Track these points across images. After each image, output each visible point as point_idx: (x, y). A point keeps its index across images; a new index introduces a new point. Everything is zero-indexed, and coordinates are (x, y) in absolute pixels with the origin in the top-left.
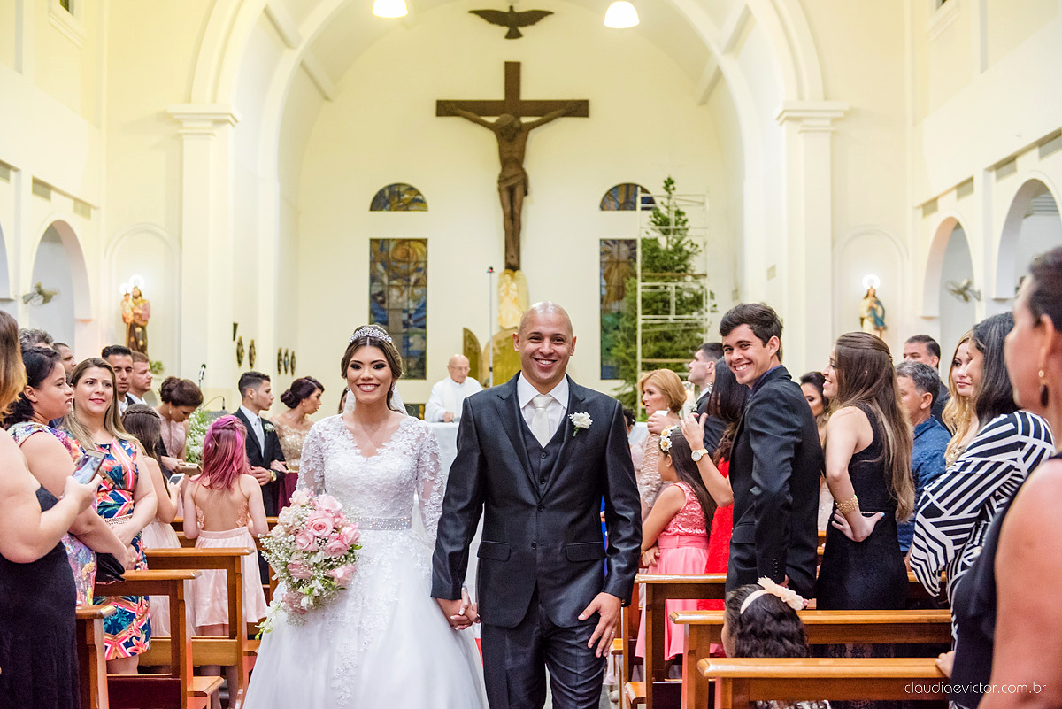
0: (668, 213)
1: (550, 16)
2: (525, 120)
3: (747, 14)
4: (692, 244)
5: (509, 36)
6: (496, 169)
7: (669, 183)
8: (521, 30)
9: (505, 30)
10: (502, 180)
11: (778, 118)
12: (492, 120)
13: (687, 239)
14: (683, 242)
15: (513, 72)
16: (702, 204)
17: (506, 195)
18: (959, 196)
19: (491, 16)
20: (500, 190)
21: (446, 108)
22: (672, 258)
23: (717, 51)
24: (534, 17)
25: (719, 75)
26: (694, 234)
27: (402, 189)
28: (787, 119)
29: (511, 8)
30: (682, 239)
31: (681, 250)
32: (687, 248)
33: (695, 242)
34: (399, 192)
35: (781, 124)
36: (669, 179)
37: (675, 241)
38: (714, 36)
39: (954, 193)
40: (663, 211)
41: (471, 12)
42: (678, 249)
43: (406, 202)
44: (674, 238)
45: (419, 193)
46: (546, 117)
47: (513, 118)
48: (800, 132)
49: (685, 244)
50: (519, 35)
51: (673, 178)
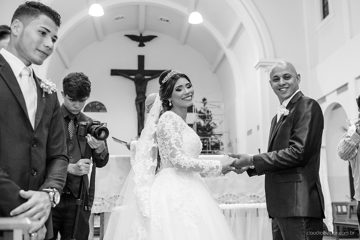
0: (204, 111)
1: (156, 38)
2: (146, 77)
3: (241, 26)
4: (214, 124)
5: (140, 46)
6: (134, 96)
7: (204, 100)
8: (145, 43)
9: (138, 43)
10: (137, 100)
11: (255, 67)
12: (133, 77)
13: (212, 121)
14: (210, 123)
15: (141, 59)
16: (219, 107)
17: (138, 107)
18: (338, 93)
19: (133, 38)
20: (136, 104)
21: (114, 72)
22: (206, 129)
23: (224, 47)
24: (150, 38)
25: (224, 57)
26: (215, 120)
27: (97, 104)
28: (261, 66)
29: (141, 34)
30: (210, 121)
31: (209, 126)
32: (212, 125)
33: (215, 123)
34: (95, 106)
35: (257, 69)
36: (204, 99)
37: (207, 122)
38: (223, 41)
39: (336, 92)
40: (202, 111)
41: (126, 35)
42: (208, 125)
43: (98, 109)
44: (207, 121)
45: (103, 105)
46: (154, 76)
47: (141, 76)
48: (266, 72)
49: (212, 123)
50: (143, 45)
51: (206, 98)
